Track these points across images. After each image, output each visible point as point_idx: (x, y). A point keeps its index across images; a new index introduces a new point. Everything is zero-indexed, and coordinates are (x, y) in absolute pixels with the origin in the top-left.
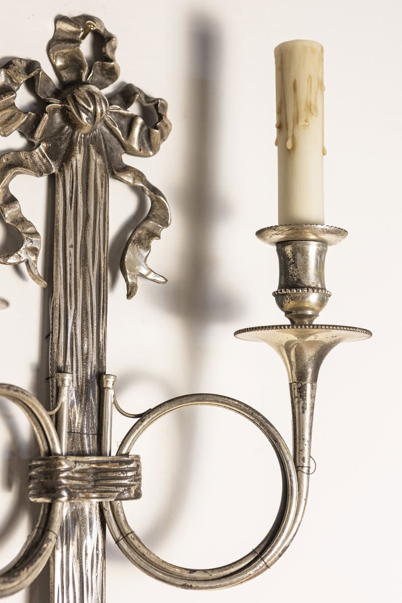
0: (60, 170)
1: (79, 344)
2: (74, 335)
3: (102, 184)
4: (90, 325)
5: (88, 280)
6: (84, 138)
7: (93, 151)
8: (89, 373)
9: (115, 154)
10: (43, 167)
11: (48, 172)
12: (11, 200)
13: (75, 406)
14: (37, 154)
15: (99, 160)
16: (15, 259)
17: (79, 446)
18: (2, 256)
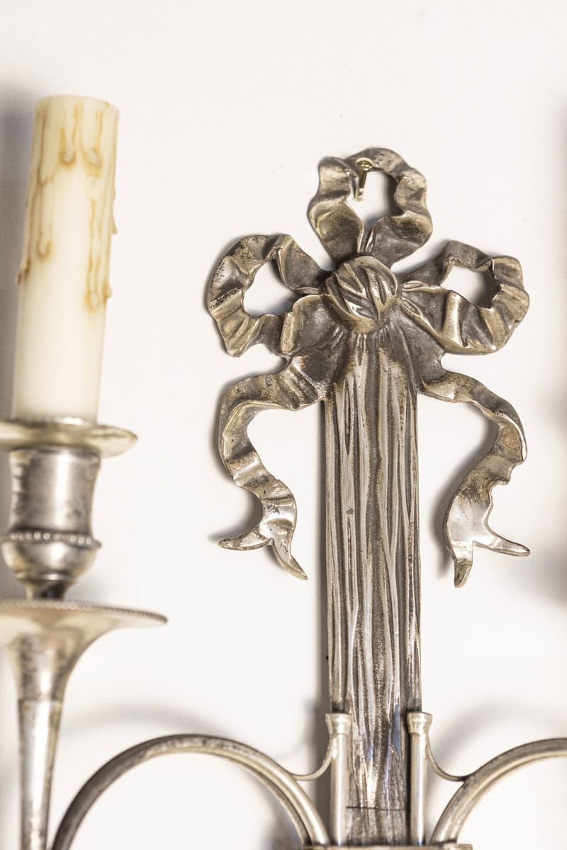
0: (328, 395)
1: (369, 665)
2: (359, 651)
3: (401, 407)
4: (388, 635)
5: (382, 563)
6: (369, 339)
7: (384, 357)
8: (388, 712)
9: (426, 357)
10: (299, 394)
11: (309, 400)
12: (245, 451)
13: (363, 765)
14: (288, 376)
15: (396, 370)
16: (251, 540)
17: (373, 829)
18: (233, 538)
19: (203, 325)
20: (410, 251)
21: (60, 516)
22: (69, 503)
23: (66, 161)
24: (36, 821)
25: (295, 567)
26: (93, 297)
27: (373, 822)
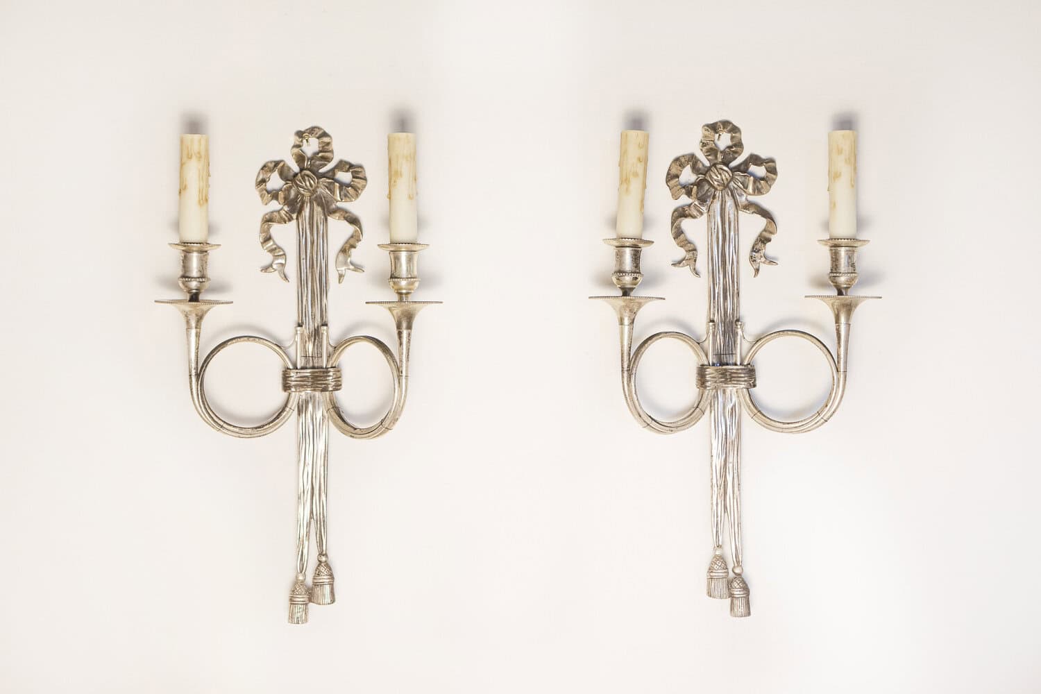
0: (298, 218)
1: (310, 311)
4: (316, 301)
5: (314, 277)
6: (310, 199)
7: (315, 205)
8: (316, 326)
9: (330, 204)
10: (286, 218)
11: (290, 219)
12: (268, 239)
13: (307, 343)
14: (283, 213)
15: (319, 209)
16: (271, 269)
17: (311, 365)
18: (266, 269)
19: (255, 193)
20: (326, 165)
21: (195, 273)
22: (197, 268)
23: (190, 157)
24: (193, 365)
25: (286, 278)
26: (201, 202)
27: (311, 361)
